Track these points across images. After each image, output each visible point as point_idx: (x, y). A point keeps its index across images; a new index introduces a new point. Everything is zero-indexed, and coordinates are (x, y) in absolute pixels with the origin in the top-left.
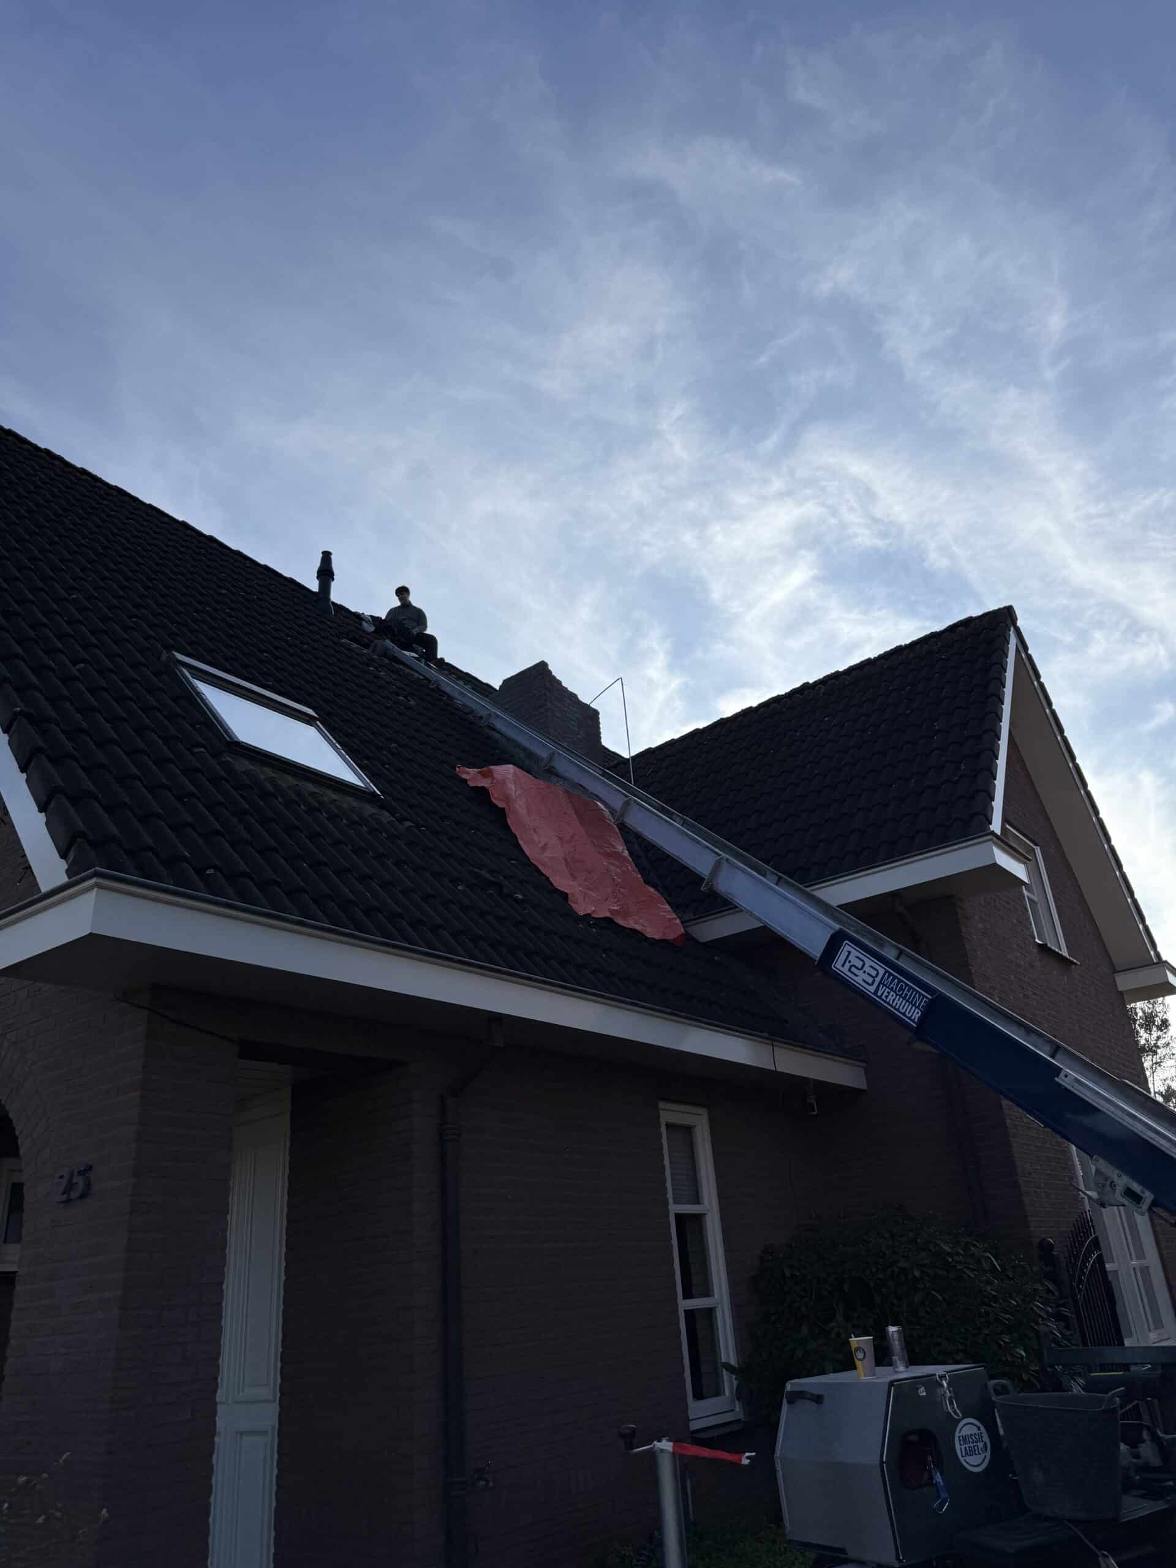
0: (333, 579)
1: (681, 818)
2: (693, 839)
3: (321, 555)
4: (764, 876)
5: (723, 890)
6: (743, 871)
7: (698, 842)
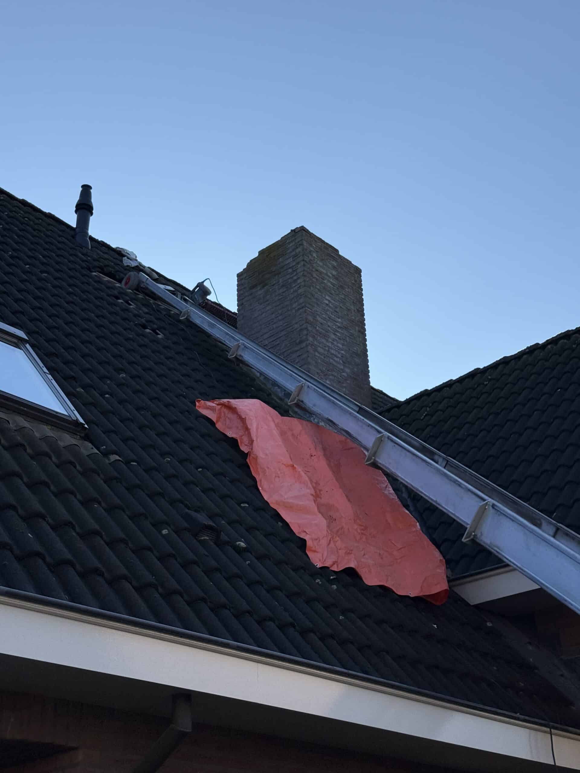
0: (92, 214)
1: (444, 458)
2: (455, 481)
3: (81, 189)
4: (539, 526)
5: (488, 542)
6: (513, 520)
7: (460, 485)
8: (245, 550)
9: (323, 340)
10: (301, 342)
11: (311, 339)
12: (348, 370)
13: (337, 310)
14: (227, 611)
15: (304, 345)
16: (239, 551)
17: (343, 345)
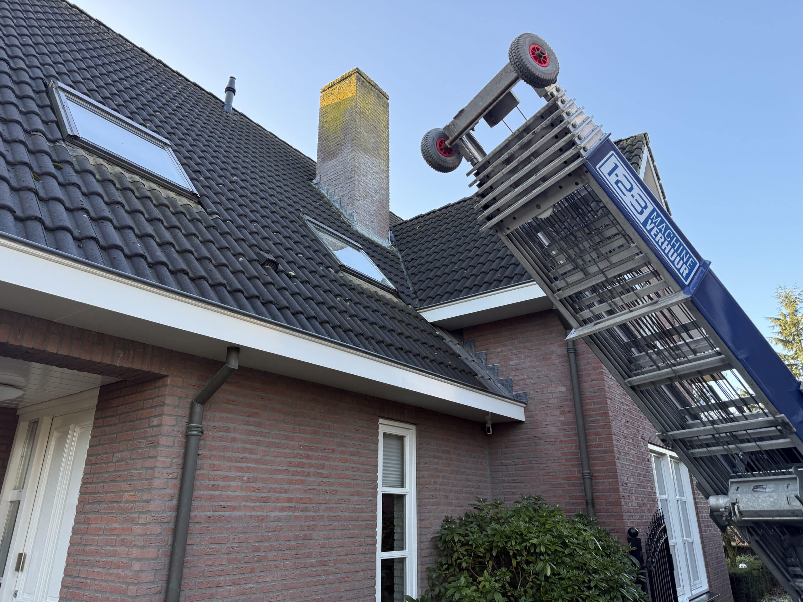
0: (235, 94)
3: (229, 79)
8: (294, 277)
9: (364, 179)
10: (351, 178)
11: (357, 176)
12: (377, 197)
13: (374, 162)
14: (273, 306)
15: (353, 179)
16: (290, 277)
17: (375, 182)
